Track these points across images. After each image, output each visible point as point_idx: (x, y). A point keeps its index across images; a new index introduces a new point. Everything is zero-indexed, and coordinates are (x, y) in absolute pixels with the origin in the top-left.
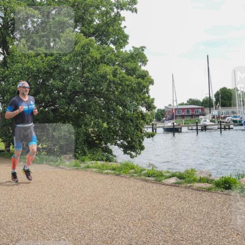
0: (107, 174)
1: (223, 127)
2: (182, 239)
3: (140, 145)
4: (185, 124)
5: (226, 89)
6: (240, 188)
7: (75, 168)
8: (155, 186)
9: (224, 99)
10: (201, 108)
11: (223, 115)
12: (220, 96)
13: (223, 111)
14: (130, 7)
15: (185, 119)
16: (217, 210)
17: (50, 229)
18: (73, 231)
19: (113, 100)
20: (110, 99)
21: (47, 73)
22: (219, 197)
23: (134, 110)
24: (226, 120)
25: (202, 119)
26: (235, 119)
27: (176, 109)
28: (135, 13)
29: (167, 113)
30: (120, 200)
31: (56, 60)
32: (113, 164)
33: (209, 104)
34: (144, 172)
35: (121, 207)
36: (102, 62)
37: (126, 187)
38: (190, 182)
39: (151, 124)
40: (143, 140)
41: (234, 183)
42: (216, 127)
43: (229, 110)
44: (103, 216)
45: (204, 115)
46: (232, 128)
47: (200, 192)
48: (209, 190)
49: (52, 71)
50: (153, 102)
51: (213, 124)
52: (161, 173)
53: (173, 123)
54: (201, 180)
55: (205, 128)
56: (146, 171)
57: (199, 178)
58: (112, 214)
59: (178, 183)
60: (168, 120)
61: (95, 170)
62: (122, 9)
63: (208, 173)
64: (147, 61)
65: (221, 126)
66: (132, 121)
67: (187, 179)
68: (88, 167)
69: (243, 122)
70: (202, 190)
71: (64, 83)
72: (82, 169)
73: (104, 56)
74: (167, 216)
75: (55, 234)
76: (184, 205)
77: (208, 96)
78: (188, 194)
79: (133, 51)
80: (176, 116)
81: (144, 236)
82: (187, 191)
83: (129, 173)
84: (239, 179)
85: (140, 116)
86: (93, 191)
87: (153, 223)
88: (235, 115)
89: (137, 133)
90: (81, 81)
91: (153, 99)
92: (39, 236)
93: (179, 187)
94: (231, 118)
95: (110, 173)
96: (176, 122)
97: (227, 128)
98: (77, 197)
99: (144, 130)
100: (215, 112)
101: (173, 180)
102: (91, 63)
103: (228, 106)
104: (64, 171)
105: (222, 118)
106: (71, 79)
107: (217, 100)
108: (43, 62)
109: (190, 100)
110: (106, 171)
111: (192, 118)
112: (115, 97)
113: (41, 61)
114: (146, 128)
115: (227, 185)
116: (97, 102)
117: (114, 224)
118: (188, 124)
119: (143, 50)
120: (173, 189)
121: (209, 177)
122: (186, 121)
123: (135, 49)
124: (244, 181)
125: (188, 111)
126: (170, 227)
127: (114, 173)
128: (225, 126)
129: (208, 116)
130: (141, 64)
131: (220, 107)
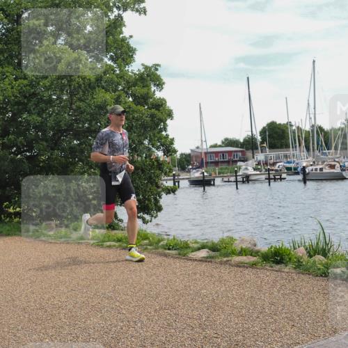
0: (110, 247)
1: (272, 176)
2: (216, 335)
3: (156, 205)
4: (219, 173)
5: (276, 123)
6: (295, 262)
7: (63, 240)
8: (178, 263)
9: (272, 137)
10: (241, 151)
11: (272, 161)
12: (267, 133)
13: (272, 154)
14: (136, 7)
15: (220, 167)
16: (264, 294)
17: (27, 329)
18: (61, 330)
21: (18, 103)
22: (268, 274)
23: (146, 155)
24: (276, 168)
25: (241, 166)
26: (288, 165)
27: (206, 153)
28: (143, 15)
29: (194, 159)
30: (129, 283)
31: (31, 85)
32: (119, 234)
33: (251, 145)
34: (162, 243)
35: (130, 293)
36: (98, 86)
38: (226, 255)
39: (171, 174)
40: (160, 197)
41: (288, 255)
42: (263, 177)
43: (281, 153)
44: (104, 307)
45: (245, 160)
46: (285, 179)
47: (241, 269)
48: (253, 265)
49: (26, 101)
50: (173, 144)
51: (258, 172)
52: (186, 243)
53: (203, 173)
54: (243, 252)
55: (247, 179)
56: (165, 242)
57: (240, 249)
58: (118, 304)
59: (212, 257)
60: (195, 169)
61: (92, 242)
62: (125, 10)
63: (252, 242)
64: (164, 83)
65: (269, 176)
66: (143, 171)
67: (223, 251)
69: (299, 169)
70: (244, 266)
71: (43, 118)
72: (74, 241)
73: (101, 77)
74: (195, 304)
75: (34, 336)
76: (218, 288)
77: (250, 134)
78: (225, 271)
79: (143, 70)
80: (207, 163)
81: (162, 333)
82: (222, 268)
84: (295, 249)
85: (155, 163)
87: (175, 314)
88: (289, 160)
89: (150, 189)
90: (69, 115)
91: (173, 139)
92: (12, 341)
93: (211, 262)
94: (282, 164)
95: (114, 246)
96: (206, 172)
97: (278, 179)
98: (66, 282)
99: (162, 184)
100: (260, 157)
101: (203, 253)
102: (83, 88)
103: (278, 148)
104: (47, 245)
105: (271, 165)
106: (53, 111)
107: (263, 140)
108: (12, 88)
109: (226, 139)
110: (108, 243)
111: (229, 165)
113: (10, 87)
114: (164, 180)
115: (279, 258)
117: (120, 319)
118: (223, 173)
119: (157, 69)
120: (203, 266)
121: (253, 247)
122: (221, 169)
123: (146, 68)
124: (301, 251)
125: (223, 155)
126: (200, 319)
127: (120, 246)
128: (274, 176)
129: (250, 162)
130: (155, 88)
131: (267, 149)
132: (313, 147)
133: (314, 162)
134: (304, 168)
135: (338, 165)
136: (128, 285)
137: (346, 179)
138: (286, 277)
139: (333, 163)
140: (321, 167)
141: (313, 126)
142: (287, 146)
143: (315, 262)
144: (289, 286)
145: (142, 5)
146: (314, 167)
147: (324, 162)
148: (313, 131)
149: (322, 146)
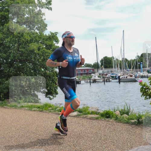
0: (35, 110)
1: (105, 80)
2: (80, 149)
3: (55, 92)
4: (83, 79)
5: (107, 57)
6: (115, 117)
7: (14, 107)
9: (106, 63)
10: (93, 69)
11: (106, 73)
12: (104, 61)
13: (106, 70)
14: (47, 6)
15: (83, 76)
16: (102, 131)
19: (38, 65)
20: (36, 64)
22: (103, 123)
23: (51, 70)
24: (107, 76)
25: (93, 76)
26: (112, 75)
27: (77, 70)
28: (50, 10)
30: (43, 127)
32: (38, 105)
33: (97, 66)
34: (57, 109)
35: (43, 131)
37: (46, 119)
38: (85, 114)
40: (57, 89)
41: (112, 114)
42: (102, 80)
43: (109, 70)
44: (32, 137)
45: (94, 73)
46: (111, 81)
47: (92, 120)
48: (97, 119)
51: (100, 78)
54: (92, 113)
55: (95, 81)
56: (59, 108)
57: (91, 112)
58: (38, 136)
59: (79, 115)
61: (27, 108)
63: (97, 109)
64: (59, 41)
66: (50, 77)
68: (22, 107)
69: (117, 77)
70: (93, 119)
72: (19, 108)
74: (71, 135)
76: (82, 129)
77: (97, 62)
78: (85, 122)
79: (50, 34)
80: (78, 74)
82: (84, 120)
83: (48, 110)
84: (115, 111)
85: (55, 74)
86: (26, 122)
88: (113, 73)
89: (53, 85)
93: (79, 117)
94: (110, 75)
95: (36, 110)
96: (77, 78)
97: (108, 81)
98: (15, 126)
100: (101, 71)
101: (75, 113)
103: (108, 68)
104: (7, 110)
105: (105, 75)
106: (11, 52)
107: (102, 64)
109: (86, 64)
110: (34, 109)
111: (87, 75)
112: (39, 63)
115: (108, 116)
116: (28, 66)
117: (38, 142)
118: (85, 79)
120: (75, 119)
121: (97, 111)
122: (84, 77)
123: (52, 33)
124: (118, 113)
125: (85, 71)
126: (73, 142)
127: (39, 110)
128: (106, 80)
129: (96, 74)
130: (55, 43)
131: (104, 68)
132: (123, 68)
133: (123, 74)
134: (119, 77)
135: (133, 75)
136: (42, 128)
137: (137, 81)
138: (111, 124)
139: (132, 75)
140: (126, 76)
141: (123, 58)
142: (112, 67)
143: (123, 117)
144: (112, 128)
145: (50, 6)
146: (123, 76)
147: (128, 74)
148: (123, 61)
149: (127, 67)
